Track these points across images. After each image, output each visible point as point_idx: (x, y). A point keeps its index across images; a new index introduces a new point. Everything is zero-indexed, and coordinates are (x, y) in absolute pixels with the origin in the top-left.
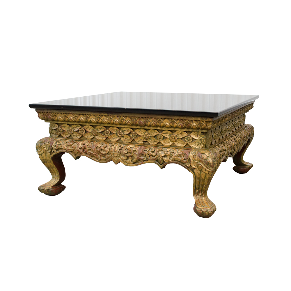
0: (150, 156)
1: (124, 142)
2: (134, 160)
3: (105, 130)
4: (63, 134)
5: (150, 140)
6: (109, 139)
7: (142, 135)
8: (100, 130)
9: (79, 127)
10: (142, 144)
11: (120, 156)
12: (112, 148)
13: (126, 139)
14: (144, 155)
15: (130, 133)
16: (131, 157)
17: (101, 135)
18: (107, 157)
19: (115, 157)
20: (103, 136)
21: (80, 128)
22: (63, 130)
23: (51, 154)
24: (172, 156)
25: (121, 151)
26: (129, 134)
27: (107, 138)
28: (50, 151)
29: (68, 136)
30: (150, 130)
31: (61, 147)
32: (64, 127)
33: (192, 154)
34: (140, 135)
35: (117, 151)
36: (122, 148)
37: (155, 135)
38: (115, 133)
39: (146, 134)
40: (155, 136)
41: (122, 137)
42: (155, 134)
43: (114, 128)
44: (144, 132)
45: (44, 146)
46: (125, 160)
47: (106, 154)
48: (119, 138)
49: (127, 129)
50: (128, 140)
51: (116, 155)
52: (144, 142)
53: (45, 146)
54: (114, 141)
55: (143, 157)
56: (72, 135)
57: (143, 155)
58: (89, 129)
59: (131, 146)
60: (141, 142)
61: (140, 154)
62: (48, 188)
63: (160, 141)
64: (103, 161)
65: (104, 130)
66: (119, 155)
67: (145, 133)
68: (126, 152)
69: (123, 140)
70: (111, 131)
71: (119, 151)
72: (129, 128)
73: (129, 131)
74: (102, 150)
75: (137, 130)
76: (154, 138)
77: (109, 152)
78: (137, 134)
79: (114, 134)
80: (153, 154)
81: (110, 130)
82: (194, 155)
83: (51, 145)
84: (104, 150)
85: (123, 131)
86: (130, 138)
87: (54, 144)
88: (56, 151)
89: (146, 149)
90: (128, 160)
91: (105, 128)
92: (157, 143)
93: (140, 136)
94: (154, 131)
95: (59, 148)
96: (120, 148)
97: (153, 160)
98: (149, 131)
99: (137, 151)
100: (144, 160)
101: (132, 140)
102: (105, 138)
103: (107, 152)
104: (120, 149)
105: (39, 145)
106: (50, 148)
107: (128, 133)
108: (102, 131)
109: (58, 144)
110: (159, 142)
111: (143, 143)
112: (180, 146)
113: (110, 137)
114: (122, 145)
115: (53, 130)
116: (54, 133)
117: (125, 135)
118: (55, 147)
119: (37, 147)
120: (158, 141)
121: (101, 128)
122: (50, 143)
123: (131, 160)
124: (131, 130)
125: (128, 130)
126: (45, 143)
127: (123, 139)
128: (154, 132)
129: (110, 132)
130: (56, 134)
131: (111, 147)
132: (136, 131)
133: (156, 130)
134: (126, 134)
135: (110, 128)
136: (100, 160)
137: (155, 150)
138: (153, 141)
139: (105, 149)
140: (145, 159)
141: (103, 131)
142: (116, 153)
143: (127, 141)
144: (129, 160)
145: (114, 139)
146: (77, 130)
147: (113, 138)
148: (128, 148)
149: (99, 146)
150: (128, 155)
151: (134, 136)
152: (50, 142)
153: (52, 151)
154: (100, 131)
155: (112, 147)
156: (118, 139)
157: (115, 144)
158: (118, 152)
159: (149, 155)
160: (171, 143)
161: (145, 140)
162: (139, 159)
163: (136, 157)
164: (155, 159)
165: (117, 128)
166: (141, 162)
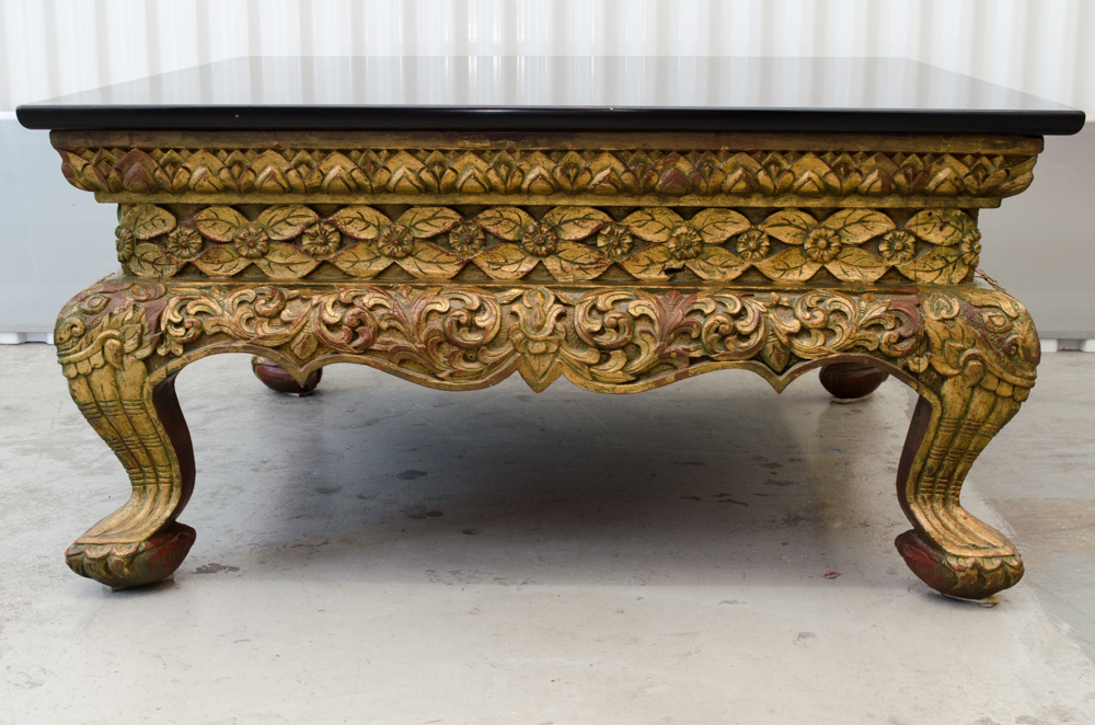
0: (723, 338)
1: (560, 279)
2: (638, 364)
3: (455, 226)
4: (208, 258)
5: (703, 264)
6: (479, 269)
7: (662, 237)
8: (426, 228)
9: (305, 220)
10: (659, 282)
11: (562, 350)
12: (514, 314)
13: (572, 262)
14: (694, 335)
15: (595, 234)
16: (623, 348)
17: (435, 253)
18: (489, 360)
19: (535, 355)
20: (443, 258)
21: (310, 226)
22: (205, 239)
23: (149, 371)
24: (838, 330)
25: (566, 322)
26: (589, 241)
27: (468, 265)
28: (146, 352)
29: (236, 271)
30: (704, 213)
31: (217, 329)
32: (209, 223)
33: (932, 310)
34: (649, 242)
35: (549, 326)
36: (570, 310)
37: (728, 235)
38: (510, 237)
39: (679, 231)
40: (730, 243)
41: (550, 253)
42: (731, 230)
43: (505, 214)
44: (671, 226)
45: (109, 328)
46: (590, 365)
47: (485, 345)
48: (535, 262)
49: (582, 215)
50: (582, 267)
51: (541, 347)
52: (669, 271)
53: (118, 329)
54: (510, 276)
55: (685, 347)
56: (262, 263)
57: (685, 333)
58: (363, 225)
59: (616, 298)
60: (655, 274)
61: (674, 329)
62: (132, 550)
63: (757, 264)
64: (464, 382)
65: (449, 224)
66: (560, 345)
67: (673, 230)
68: (597, 328)
69: (559, 271)
70: (493, 229)
71: (559, 325)
72: (591, 210)
73: (592, 225)
74: (459, 325)
75: (637, 214)
76: (723, 251)
77: (499, 331)
78: (634, 237)
79: (507, 241)
80: (739, 328)
81: (485, 224)
82: (946, 316)
83: (154, 318)
84: (472, 327)
85: (555, 229)
86: (595, 255)
87: (171, 315)
88: (185, 351)
89: (696, 307)
90: (607, 366)
91: (454, 216)
92: (738, 273)
93: (647, 244)
94: (722, 217)
95: (203, 333)
96: (558, 309)
97: (740, 355)
98: (699, 220)
99: (653, 317)
100: (693, 361)
101: (605, 269)
102: (458, 268)
103: (492, 335)
104: (561, 317)
105: (74, 326)
106: (147, 338)
107: (583, 234)
108: (437, 231)
109: (192, 311)
110: (753, 269)
111: (663, 276)
112: (856, 278)
113: (482, 262)
114: (565, 296)
115: (139, 241)
116: (151, 256)
117: (571, 246)
118: (181, 331)
119: (66, 337)
120: (747, 265)
121: (434, 217)
122: (146, 309)
123: (622, 363)
124: (602, 216)
125: (586, 218)
126: (111, 315)
127: (558, 267)
128: (725, 222)
129: (481, 236)
130: (163, 261)
131: (506, 309)
132: (629, 219)
133: (733, 213)
134: (576, 241)
135: (488, 213)
136: (451, 375)
137: (743, 309)
138: (718, 263)
139: (481, 320)
140: (697, 354)
141: (446, 234)
142: (541, 336)
143: (580, 274)
144: (611, 362)
145: (505, 268)
146: (289, 232)
147: (502, 265)
148: (600, 305)
149: (443, 307)
150: (605, 340)
151: (620, 246)
152: (142, 306)
153: (161, 352)
154: (428, 235)
155: (515, 308)
156: (531, 266)
157: (527, 292)
158: (555, 328)
159: (717, 331)
160: (808, 272)
161: (676, 265)
162: (669, 353)
163: (653, 347)
164: (749, 352)
165: (523, 214)
166: (675, 368)
